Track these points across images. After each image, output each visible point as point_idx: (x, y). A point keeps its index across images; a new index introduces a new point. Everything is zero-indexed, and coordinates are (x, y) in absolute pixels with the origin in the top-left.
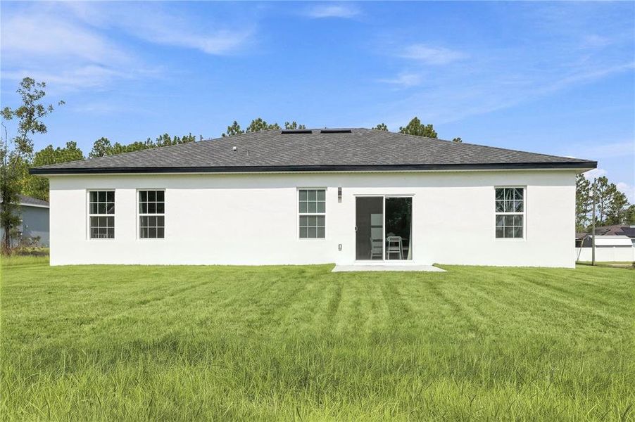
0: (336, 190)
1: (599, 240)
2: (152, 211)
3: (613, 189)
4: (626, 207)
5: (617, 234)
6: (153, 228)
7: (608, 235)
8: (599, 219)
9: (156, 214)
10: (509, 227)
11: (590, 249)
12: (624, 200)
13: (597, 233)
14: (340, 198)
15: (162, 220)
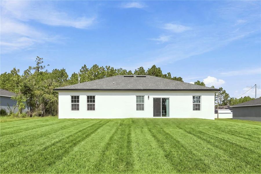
0: (147, 96)
1: (220, 111)
2: (91, 102)
3: (224, 92)
4: (229, 99)
5: (226, 109)
6: (91, 107)
7: (223, 109)
8: (220, 103)
9: (92, 103)
10: (197, 107)
11: (217, 114)
12: (228, 96)
13: (219, 108)
14: (149, 99)
15: (94, 105)
